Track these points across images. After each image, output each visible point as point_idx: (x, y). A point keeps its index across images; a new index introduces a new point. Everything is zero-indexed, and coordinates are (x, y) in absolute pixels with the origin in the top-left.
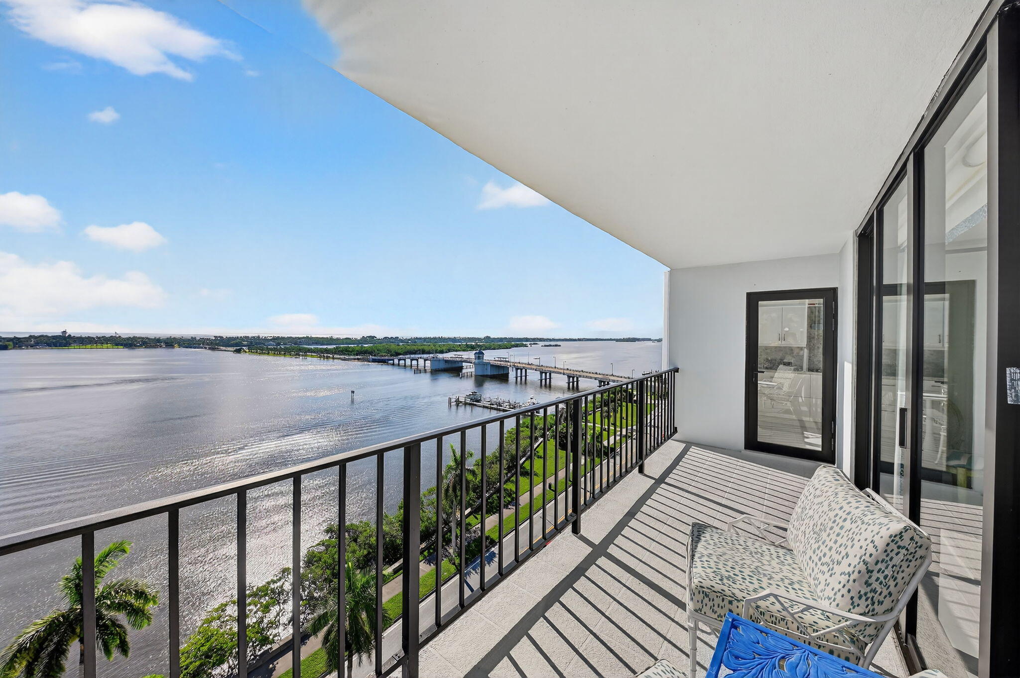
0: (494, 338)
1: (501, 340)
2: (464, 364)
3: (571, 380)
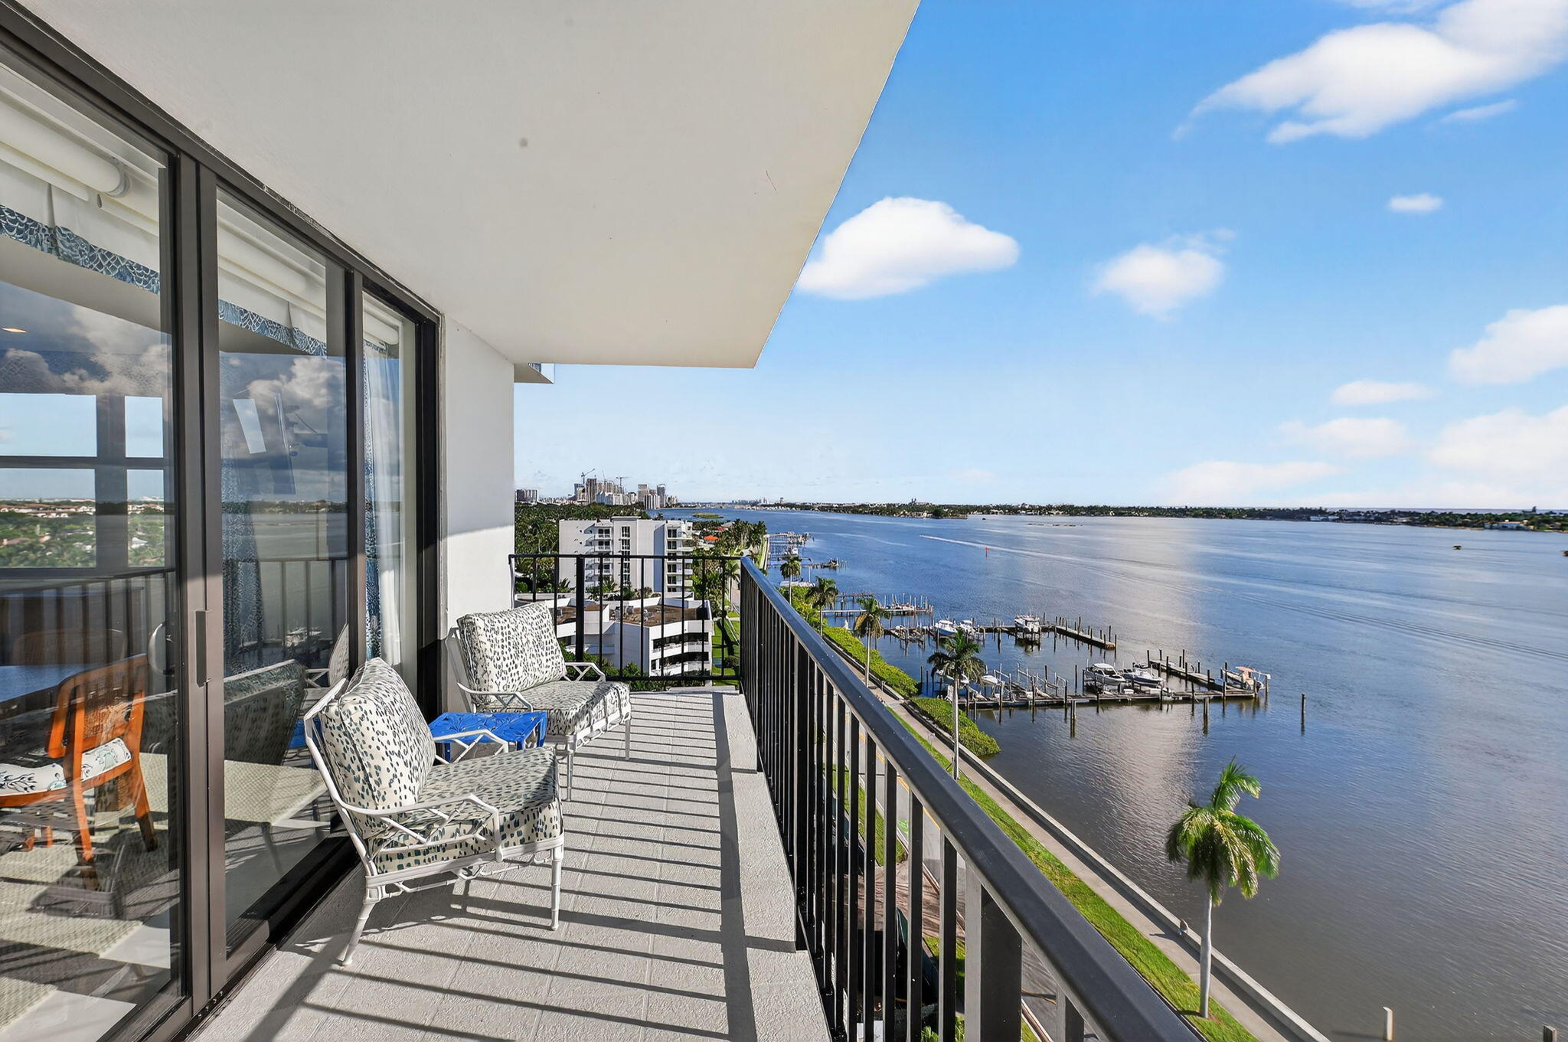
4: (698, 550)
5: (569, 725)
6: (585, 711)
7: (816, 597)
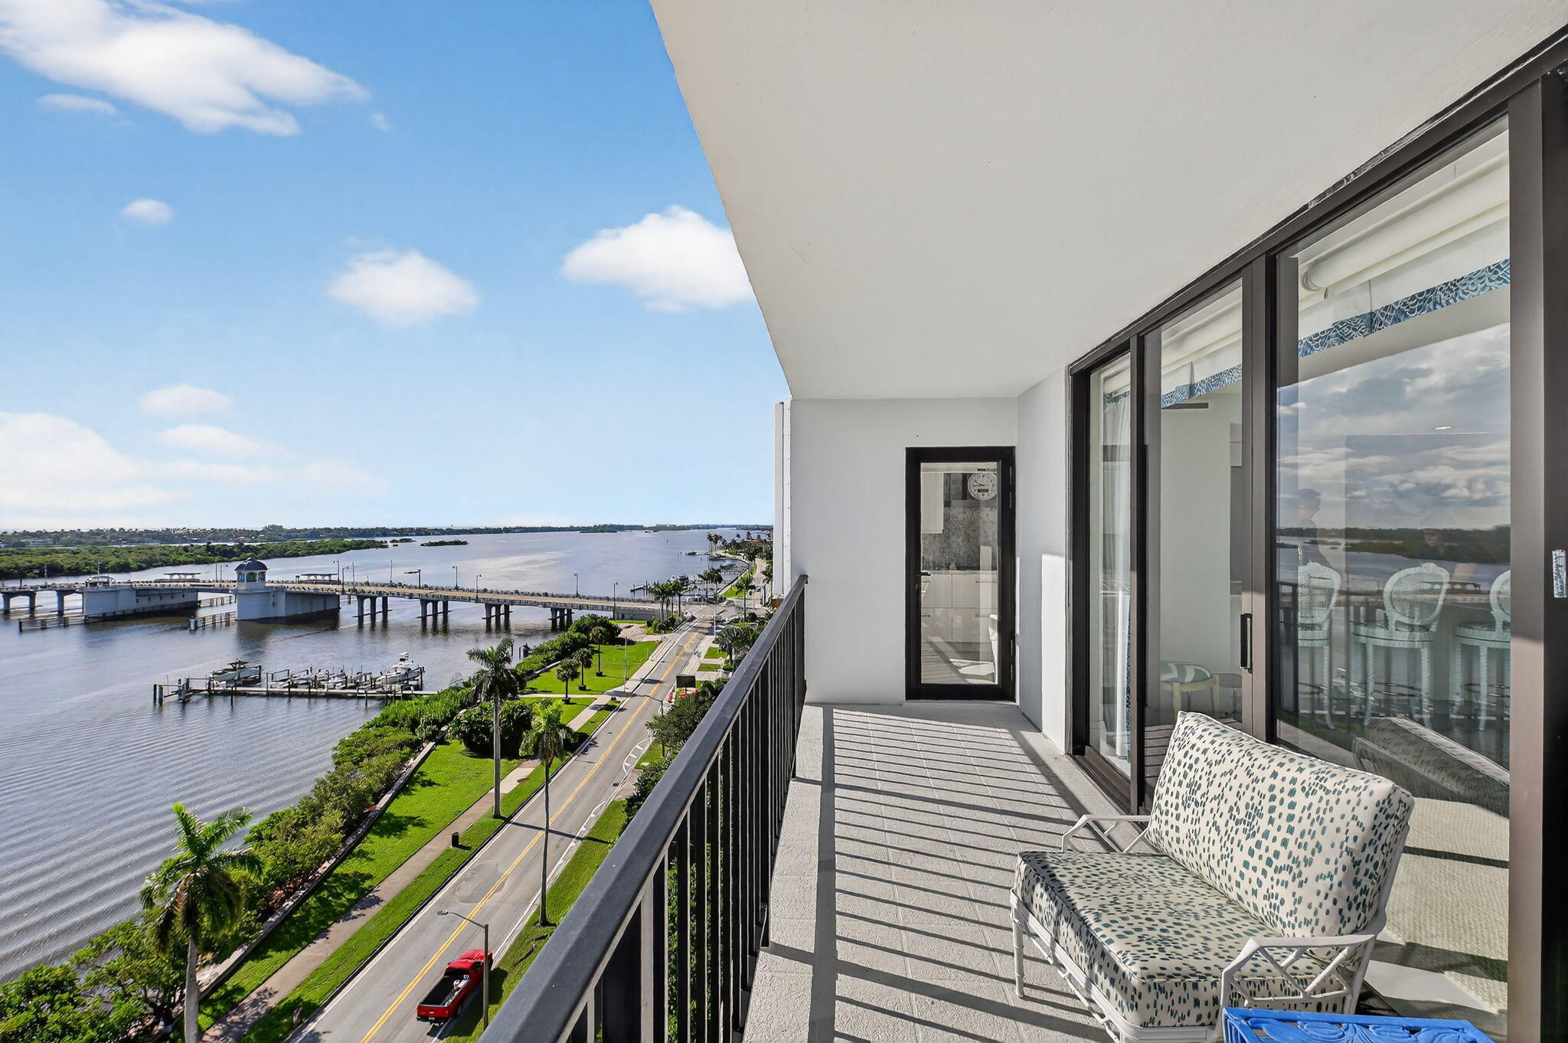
0: (294, 531)
1: (315, 533)
2: (201, 596)
3: (493, 612)
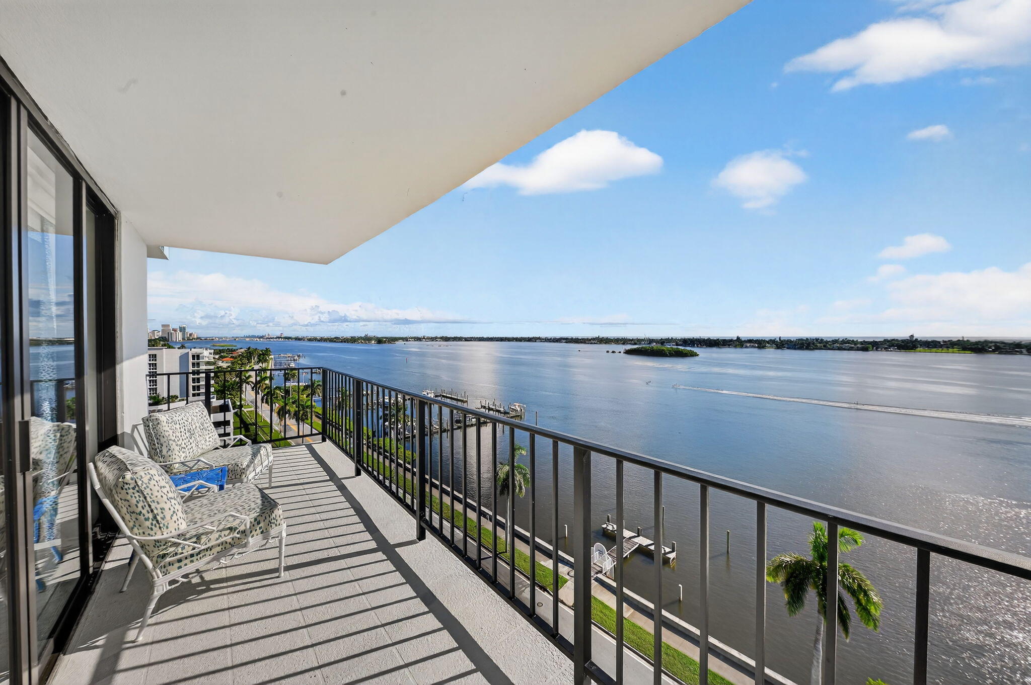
4: (218, 368)
5: (243, 471)
6: (252, 461)
7: (309, 391)
